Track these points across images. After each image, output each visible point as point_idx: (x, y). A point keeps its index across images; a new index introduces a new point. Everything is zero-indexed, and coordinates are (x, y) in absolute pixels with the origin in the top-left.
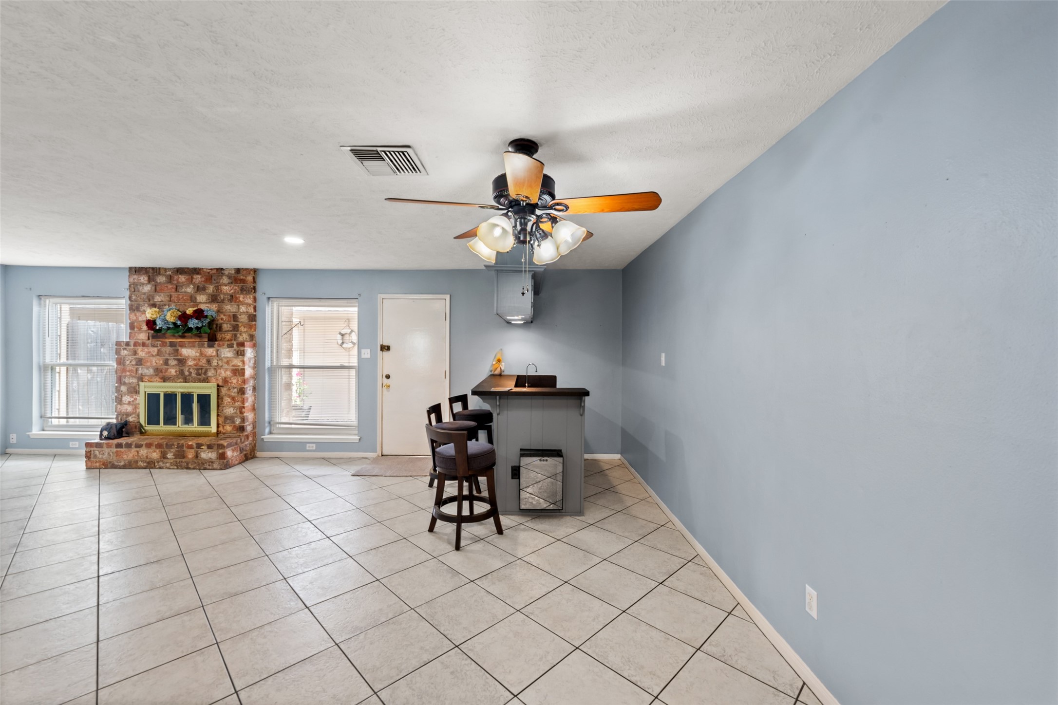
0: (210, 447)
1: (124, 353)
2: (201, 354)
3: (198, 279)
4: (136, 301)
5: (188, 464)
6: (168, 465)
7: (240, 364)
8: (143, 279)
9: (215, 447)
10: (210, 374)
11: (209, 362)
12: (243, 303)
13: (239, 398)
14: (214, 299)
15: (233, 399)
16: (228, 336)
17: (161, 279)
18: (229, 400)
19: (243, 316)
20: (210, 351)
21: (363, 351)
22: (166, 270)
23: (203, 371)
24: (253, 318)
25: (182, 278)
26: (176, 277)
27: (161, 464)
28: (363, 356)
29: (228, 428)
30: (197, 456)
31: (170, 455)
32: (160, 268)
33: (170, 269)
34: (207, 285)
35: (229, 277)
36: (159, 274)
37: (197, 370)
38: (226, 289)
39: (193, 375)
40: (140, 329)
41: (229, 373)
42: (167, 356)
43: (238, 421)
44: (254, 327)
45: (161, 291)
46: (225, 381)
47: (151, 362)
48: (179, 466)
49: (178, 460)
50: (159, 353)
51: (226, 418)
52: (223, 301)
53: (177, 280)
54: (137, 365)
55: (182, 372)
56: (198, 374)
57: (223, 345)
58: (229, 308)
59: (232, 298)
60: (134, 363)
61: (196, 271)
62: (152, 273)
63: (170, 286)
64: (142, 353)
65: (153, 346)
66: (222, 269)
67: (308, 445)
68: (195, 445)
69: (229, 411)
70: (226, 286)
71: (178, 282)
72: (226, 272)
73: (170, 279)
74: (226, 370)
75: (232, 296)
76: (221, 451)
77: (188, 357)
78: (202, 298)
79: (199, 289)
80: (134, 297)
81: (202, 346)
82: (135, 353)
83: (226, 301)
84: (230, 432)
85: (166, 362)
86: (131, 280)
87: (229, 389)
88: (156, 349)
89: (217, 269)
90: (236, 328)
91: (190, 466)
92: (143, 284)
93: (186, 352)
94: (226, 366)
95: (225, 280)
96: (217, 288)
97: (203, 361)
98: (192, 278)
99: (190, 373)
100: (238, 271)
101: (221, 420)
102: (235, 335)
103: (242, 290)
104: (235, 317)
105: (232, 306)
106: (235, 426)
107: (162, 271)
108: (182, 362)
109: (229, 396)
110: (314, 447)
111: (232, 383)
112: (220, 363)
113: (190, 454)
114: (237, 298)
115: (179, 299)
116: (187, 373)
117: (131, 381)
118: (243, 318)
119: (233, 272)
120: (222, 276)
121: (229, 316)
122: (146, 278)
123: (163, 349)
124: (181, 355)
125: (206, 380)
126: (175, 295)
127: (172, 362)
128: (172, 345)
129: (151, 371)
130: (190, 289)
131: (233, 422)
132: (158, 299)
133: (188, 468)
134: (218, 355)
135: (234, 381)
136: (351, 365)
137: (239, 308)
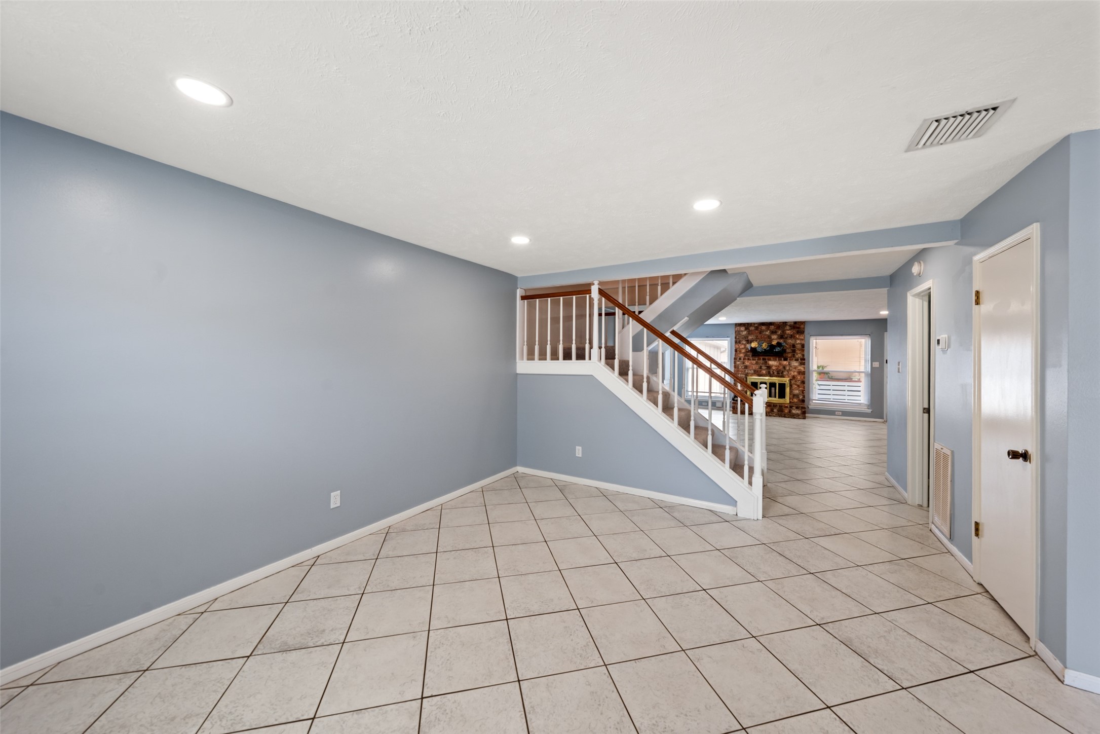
0: (797, 408)
1: (738, 363)
2: (780, 364)
3: (772, 327)
4: (738, 339)
5: (785, 415)
6: (774, 415)
7: (802, 369)
8: (743, 328)
9: (800, 408)
10: (785, 373)
11: (784, 367)
12: (798, 339)
13: (802, 386)
14: (781, 337)
15: (798, 386)
16: (790, 355)
17: (752, 328)
18: (796, 386)
19: (799, 345)
20: (785, 363)
21: (874, 363)
22: (754, 324)
23: (781, 372)
24: (803, 346)
25: (764, 328)
26: (760, 327)
27: (770, 414)
28: (874, 366)
29: (795, 400)
30: (790, 411)
31: (775, 410)
32: (751, 323)
33: (756, 323)
34: (777, 330)
35: (790, 326)
36: (751, 326)
37: (778, 371)
38: (788, 332)
39: (775, 373)
40: (740, 352)
41: (796, 373)
42: (761, 365)
43: (801, 397)
44: (803, 351)
45: (752, 334)
46: (794, 377)
47: (752, 367)
48: (780, 416)
49: (780, 413)
50: (757, 363)
51: (794, 395)
52: (786, 338)
53: (761, 329)
54: (745, 368)
55: (769, 373)
56: (778, 373)
57: (793, 359)
58: (790, 341)
59: (792, 337)
60: (743, 367)
61: (771, 324)
62: (747, 326)
63: (757, 332)
64: (747, 363)
65: (753, 360)
66: (786, 322)
67: (836, 412)
68: (789, 407)
69: (796, 392)
70: (788, 330)
71: (761, 330)
72: (789, 324)
73: (757, 328)
74: (794, 372)
75: (791, 335)
76: (803, 410)
77: (773, 365)
78: (774, 337)
79: (773, 332)
80: (737, 337)
81: (781, 360)
82: (744, 363)
83: (788, 338)
84: (797, 402)
85: (761, 368)
86: (736, 329)
87: (796, 381)
88: (755, 362)
89: (783, 323)
90: (794, 351)
91: (786, 416)
92: (742, 331)
93: (771, 363)
94: (794, 370)
95: (788, 328)
96: (784, 331)
97: (781, 367)
98: (769, 327)
99: (774, 373)
100: (795, 323)
101: (791, 396)
102: (794, 355)
103: (798, 332)
104: (794, 346)
105: (792, 340)
106: (799, 400)
107: (753, 325)
108: (769, 367)
109: (796, 385)
110: (841, 413)
111: (797, 378)
112: (790, 368)
113: (786, 411)
114: (795, 336)
115: (761, 338)
116: (772, 373)
117: (742, 376)
118: (799, 346)
119: (793, 323)
120: (786, 326)
121: (790, 345)
122: (744, 328)
123: (759, 361)
124: (768, 364)
125: (783, 376)
126: (759, 336)
127: (764, 368)
128: (764, 359)
129: (752, 371)
130: (768, 333)
131: (799, 397)
132: (750, 338)
133: (785, 417)
134: (789, 364)
135: (799, 377)
136: (861, 370)
137: (796, 342)
